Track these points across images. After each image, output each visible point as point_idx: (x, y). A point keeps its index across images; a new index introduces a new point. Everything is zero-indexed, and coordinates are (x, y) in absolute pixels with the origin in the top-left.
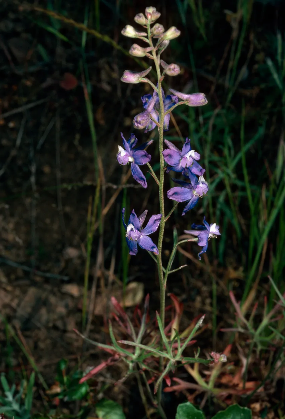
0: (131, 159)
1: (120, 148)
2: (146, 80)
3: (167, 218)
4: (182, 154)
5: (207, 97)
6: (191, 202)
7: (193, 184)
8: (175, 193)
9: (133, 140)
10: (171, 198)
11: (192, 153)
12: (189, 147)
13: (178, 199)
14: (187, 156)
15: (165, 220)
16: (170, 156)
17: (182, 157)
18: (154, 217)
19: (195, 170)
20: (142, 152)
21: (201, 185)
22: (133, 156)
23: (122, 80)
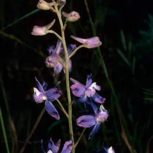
0: (44, 98)
1: (35, 90)
2: (52, 32)
3: (76, 144)
4: (87, 86)
5: (101, 40)
6: (95, 127)
7: (95, 112)
8: (83, 121)
9: (44, 84)
10: (80, 125)
11: (94, 85)
12: (91, 80)
13: (85, 125)
14: (91, 88)
15: (74, 146)
16: (77, 89)
17: (86, 89)
18: (67, 143)
19: (97, 100)
20: (53, 90)
21: (102, 112)
22: (46, 95)
23: (33, 34)
